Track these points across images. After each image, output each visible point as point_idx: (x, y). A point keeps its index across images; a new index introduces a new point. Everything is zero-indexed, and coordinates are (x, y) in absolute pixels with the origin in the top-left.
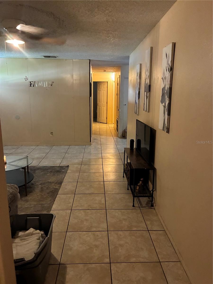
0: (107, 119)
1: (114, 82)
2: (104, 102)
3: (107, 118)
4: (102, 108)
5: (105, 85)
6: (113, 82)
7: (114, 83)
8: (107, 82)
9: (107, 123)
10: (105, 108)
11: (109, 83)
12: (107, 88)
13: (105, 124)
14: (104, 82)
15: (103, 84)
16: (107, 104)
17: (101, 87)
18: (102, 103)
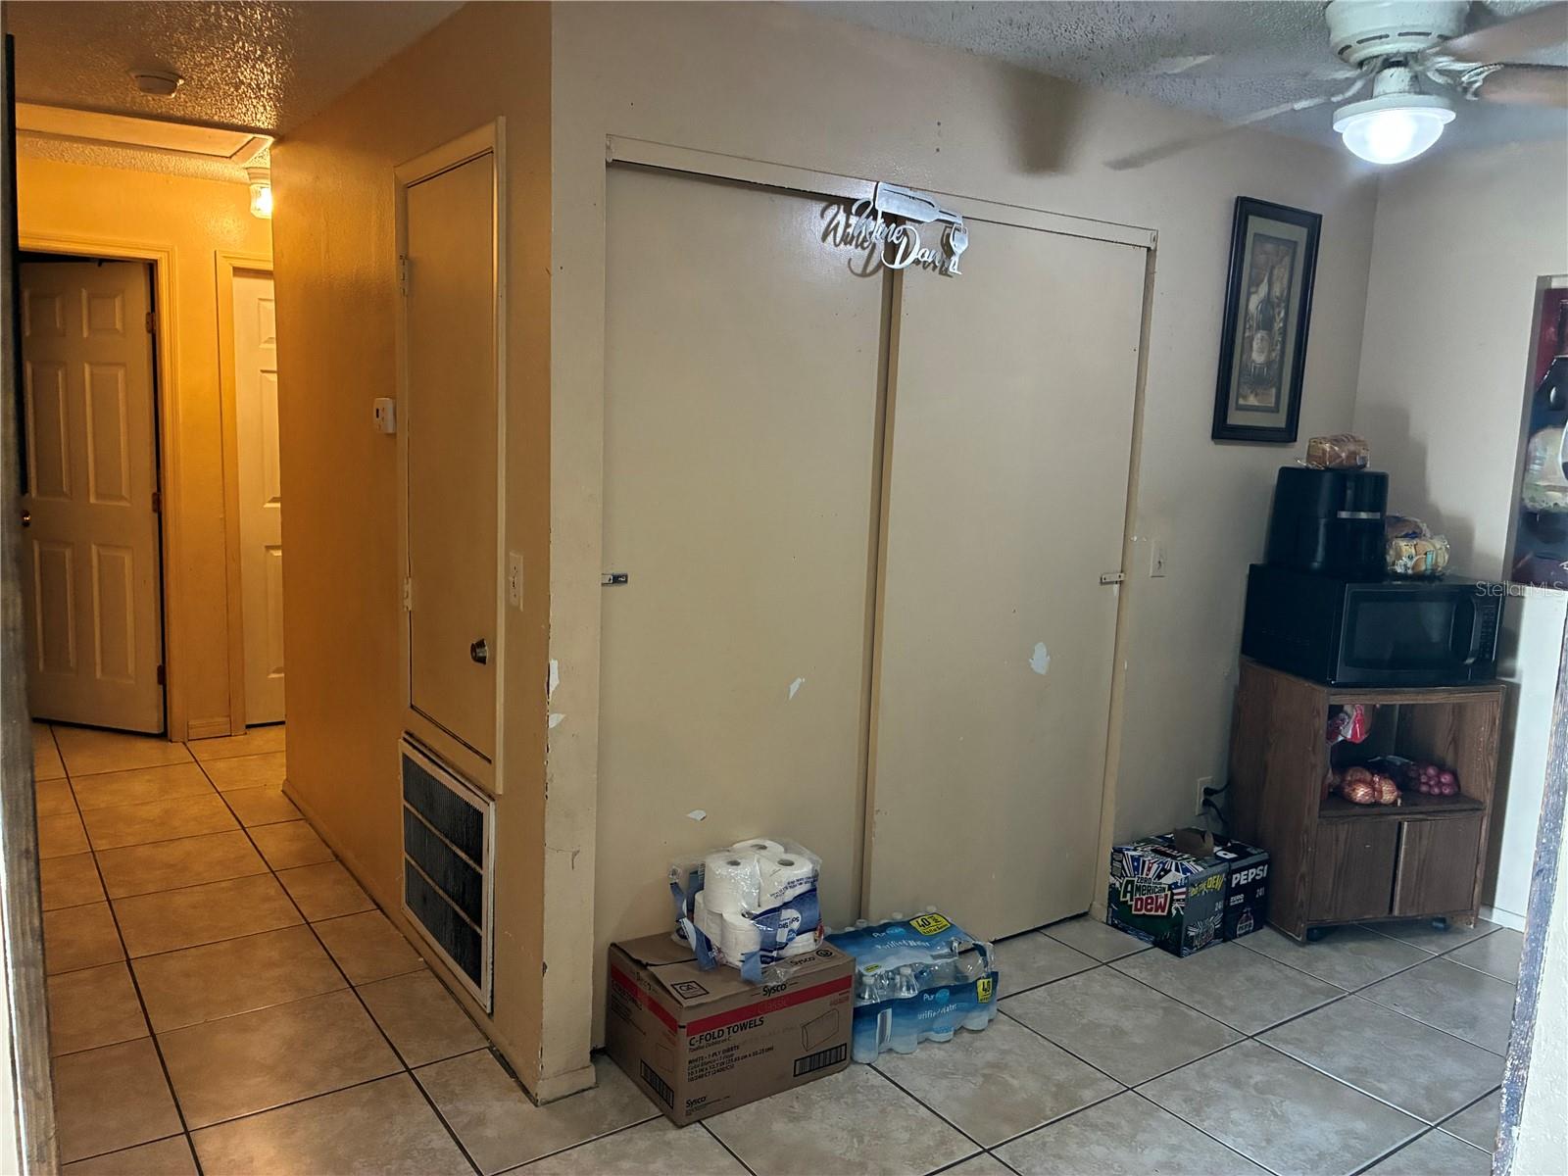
0: (161, 678)
2: (122, 498)
3: (162, 672)
4: (82, 557)
5: (118, 302)
8: (151, 267)
9: (163, 736)
10: (134, 566)
11: (177, 282)
12: (149, 332)
13: (143, 746)
14: (104, 264)
15: (84, 294)
16: (154, 511)
17: (58, 325)
18: (92, 500)
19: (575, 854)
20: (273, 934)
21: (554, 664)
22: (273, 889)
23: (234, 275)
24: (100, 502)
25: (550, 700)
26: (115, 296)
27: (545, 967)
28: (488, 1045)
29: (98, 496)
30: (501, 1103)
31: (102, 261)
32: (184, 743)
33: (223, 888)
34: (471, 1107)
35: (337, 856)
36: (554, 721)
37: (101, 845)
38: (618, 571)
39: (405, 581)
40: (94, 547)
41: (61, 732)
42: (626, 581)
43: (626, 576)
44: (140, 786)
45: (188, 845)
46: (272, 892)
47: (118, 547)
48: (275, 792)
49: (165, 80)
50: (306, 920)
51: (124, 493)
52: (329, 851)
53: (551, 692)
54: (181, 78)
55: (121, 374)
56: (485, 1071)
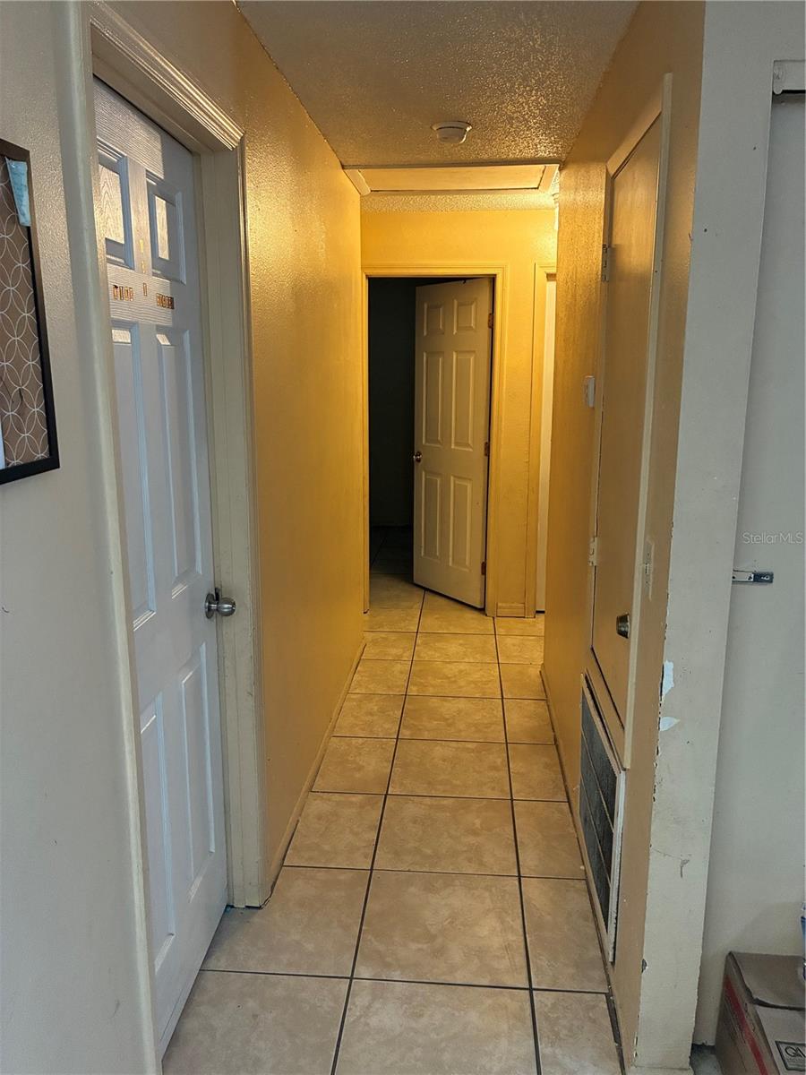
0: (484, 571)
1: (551, 277)
2: (468, 445)
3: (484, 566)
4: (446, 484)
5: (473, 307)
6: (541, 275)
7: (552, 286)
8: (493, 279)
9: (482, 610)
10: (472, 490)
11: (508, 289)
12: (490, 327)
13: (470, 616)
14: (468, 281)
15: (456, 302)
16: (486, 455)
17: (441, 327)
18: (453, 447)
19: (684, 863)
20: (485, 802)
21: (669, 667)
22: (499, 760)
23: (548, 280)
24: (457, 448)
25: (662, 702)
26: (472, 304)
27: (644, 964)
28: (607, 991)
29: (456, 444)
30: (596, 1068)
31: (463, 279)
32: (494, 618)
33: (468, 749)
34: (567, 1060)
35: (555, 740)
36: (665, 724)
37: (413, 690)
38: (760, 569)
39: (592, 539)
40: (452, 478)
41: (429, 597)
42: (771, 581)
43: (771, 576)
44: (453, 648)
45: (462, 704)
46: (499, 761)
47: (465, 479)
48: (534, 672)
49: (455, 128)
50: (512, 796)
51: (470, 442)
52: (553, 734)
53: (663, 693)
54: (470, 124)
55: (472, 359)
56: (594, 1021)
